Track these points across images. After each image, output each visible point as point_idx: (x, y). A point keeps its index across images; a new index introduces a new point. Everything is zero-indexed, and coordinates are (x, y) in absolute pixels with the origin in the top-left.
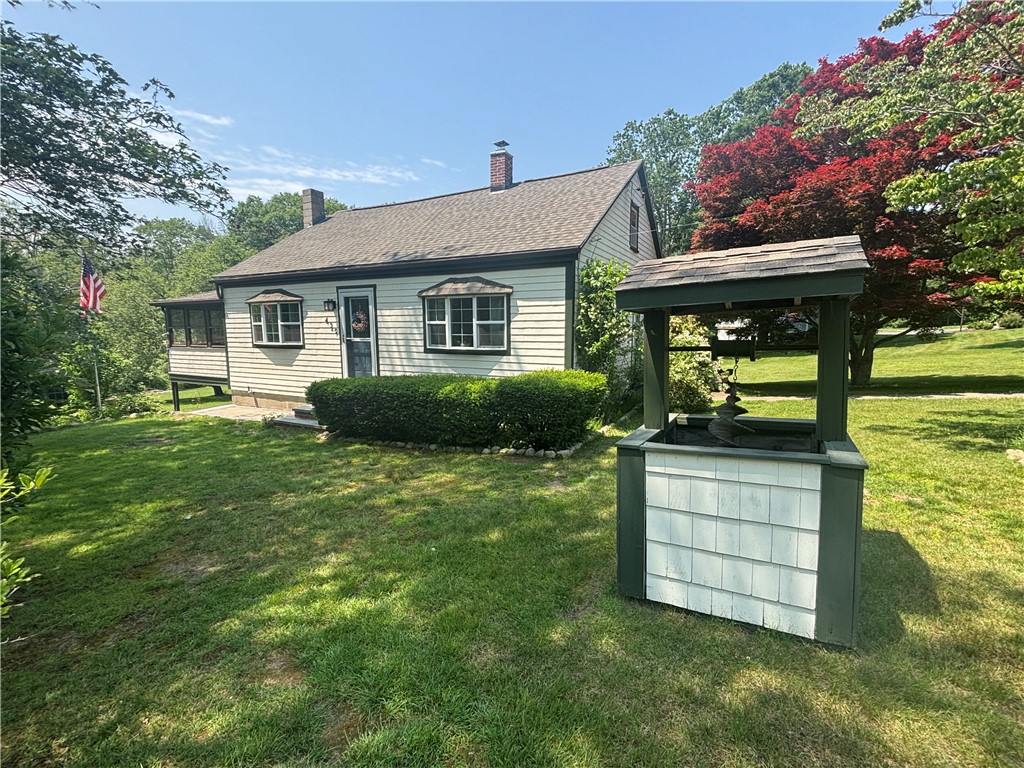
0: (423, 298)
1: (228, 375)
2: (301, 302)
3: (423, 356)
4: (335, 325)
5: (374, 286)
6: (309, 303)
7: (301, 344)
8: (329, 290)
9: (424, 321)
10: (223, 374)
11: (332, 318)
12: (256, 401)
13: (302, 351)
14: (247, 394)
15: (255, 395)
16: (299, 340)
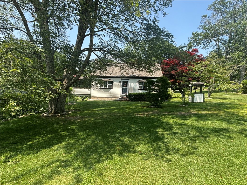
0: (138, 82)
1: (91, 93)
2: (113, 81)
3: (138, 90)
4: (120, 85)
5: (129, 80)
6: (114, 81)
7: (112, 88)
8: (120, 80)
9: (138, 85)
11: (120, 84)
12: (98, 98)
13: (112, 89)
14: (96, 97)
15: (98, 97)
16: (111, 87)
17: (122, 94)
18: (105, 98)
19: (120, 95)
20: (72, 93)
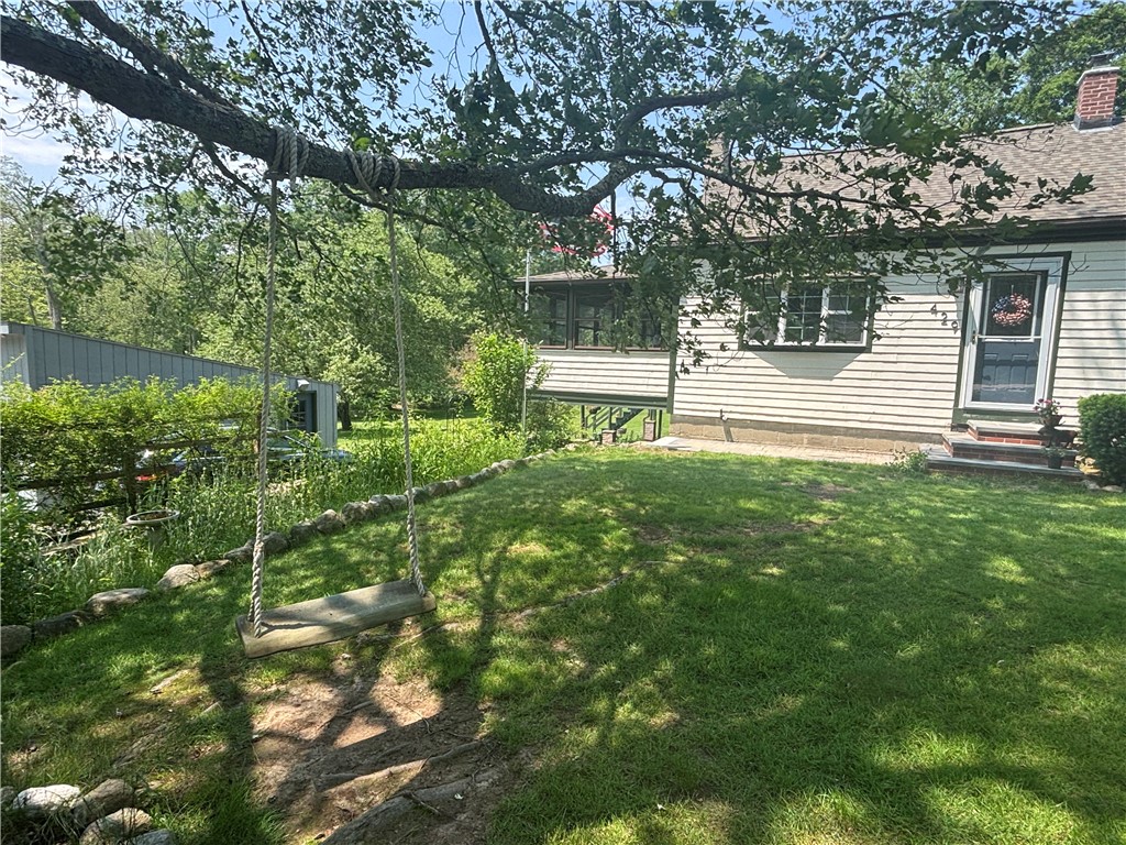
1: (672, 387)
4: (952, 317)
5: (1067, 256)
7: (864, 344)
8: (953, 259)
10: (663, 391)
11: (950, 305)
12: (728, 433)
13: (863, 356)
14: (711, 421)
15: (729, 424)
16: (859, 339)
17: (966, 401)
18: (796, 436)
19: (950, 414)
20: (529, 384)
